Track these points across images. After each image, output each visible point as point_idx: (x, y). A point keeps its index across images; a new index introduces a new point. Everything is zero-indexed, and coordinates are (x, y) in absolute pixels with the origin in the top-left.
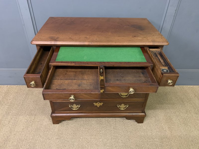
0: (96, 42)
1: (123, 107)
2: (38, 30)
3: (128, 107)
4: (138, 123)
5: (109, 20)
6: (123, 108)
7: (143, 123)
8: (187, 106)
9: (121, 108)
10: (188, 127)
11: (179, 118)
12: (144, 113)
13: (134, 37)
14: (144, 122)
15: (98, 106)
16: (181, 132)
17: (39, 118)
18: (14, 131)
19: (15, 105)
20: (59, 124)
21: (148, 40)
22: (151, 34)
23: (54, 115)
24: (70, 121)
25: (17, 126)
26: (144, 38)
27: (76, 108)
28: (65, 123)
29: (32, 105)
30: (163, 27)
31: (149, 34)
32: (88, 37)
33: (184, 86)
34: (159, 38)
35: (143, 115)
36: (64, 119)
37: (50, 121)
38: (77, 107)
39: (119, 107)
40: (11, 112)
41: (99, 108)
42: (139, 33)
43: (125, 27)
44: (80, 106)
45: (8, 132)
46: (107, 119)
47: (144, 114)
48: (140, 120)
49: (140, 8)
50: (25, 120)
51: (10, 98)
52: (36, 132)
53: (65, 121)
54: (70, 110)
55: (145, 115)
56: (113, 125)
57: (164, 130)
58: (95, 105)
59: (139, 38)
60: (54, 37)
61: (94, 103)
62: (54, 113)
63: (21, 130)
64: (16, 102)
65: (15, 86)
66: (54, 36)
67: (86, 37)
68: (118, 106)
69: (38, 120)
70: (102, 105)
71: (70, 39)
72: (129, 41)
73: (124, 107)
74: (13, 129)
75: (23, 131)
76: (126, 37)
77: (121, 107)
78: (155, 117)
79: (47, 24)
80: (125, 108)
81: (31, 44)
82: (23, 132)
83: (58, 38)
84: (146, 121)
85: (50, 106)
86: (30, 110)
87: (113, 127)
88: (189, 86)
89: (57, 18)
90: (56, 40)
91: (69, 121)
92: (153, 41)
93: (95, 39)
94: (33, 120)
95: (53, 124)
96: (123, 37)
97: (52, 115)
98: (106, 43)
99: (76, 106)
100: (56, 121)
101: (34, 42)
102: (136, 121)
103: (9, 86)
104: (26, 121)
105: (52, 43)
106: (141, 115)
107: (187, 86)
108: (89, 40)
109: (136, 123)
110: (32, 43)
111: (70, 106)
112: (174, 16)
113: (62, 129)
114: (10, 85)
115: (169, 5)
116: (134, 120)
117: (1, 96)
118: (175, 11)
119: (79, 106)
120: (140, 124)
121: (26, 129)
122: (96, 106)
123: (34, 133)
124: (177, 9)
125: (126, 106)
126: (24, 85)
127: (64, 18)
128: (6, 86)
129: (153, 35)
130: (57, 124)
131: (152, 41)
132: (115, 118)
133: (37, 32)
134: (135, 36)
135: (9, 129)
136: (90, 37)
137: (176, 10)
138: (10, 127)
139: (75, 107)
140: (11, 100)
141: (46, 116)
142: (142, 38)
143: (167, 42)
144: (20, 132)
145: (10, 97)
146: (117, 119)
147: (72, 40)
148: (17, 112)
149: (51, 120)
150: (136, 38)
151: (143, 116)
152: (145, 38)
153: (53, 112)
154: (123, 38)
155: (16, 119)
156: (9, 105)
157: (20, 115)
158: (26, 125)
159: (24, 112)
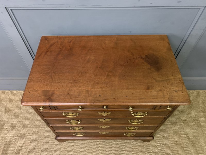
0: (100, 102)
4: (145, 142)
7: (150, 142)
8: (199, 120)
10: (196, 147)
11: (189, 135)
12: (152, 136)
13: (147, 91)
15: (104, 134)
17: (44, 135)
18: (22, 150)
19: (19, 117)
22: (169, 81)
23: (59, 139)
25: (23, 144)
26: (160, 92)
30: (187, 41)
31: (166, 80)
34: (179, 91)
35: (151, 139)
40: (16, 127)
45: (16, 151)
51: (13, 109)
52: (43, 152)
55: (153, 139)
56: (119, 144)
57: (171, 150)
59: (154, 93)
62: (59, 137)
63: (28, 149)
64: (20, 114)
65: (16, 92)
66: (49, 89)
67: (87, 90)
69: (44, 137)
70: (107, 133)
71: (68, 96)
72: (141, 99)
74: (20, 148)
75: (30, 150)
76: (137, 91)
83: (53, 93)
86: (34, 124)
87: (119, 147)
89: (52, 38)
90: (50, 98)
93: (98, 95)
94: (39, 137)
95: (59, 142)
96: (134, 88)
97: (57, 138)
103: (10, 92)
106: (149, 139)
108: (91, 98)
112: (204, 30)
113: (68, 149)
116: (141, 141)
117: (4, 106)
119: (84, 135)
121: (33, 148)
122: (102, 134)
123: (41, 153)
128: (7, 92)
129: (172, 85)
134: (148, 88)
135: (17, 148)
136: (93, 89)
138: (18, 145)
140: (14, 111)
142: (157, 91)
144: (28, 152)
147: (71, 98)
150: (149, 92)
154: (133, 91)
155: (22, 136)
156: (13, 117)
157: (26, 131)
158: (32, 144)
159: (29, 127)
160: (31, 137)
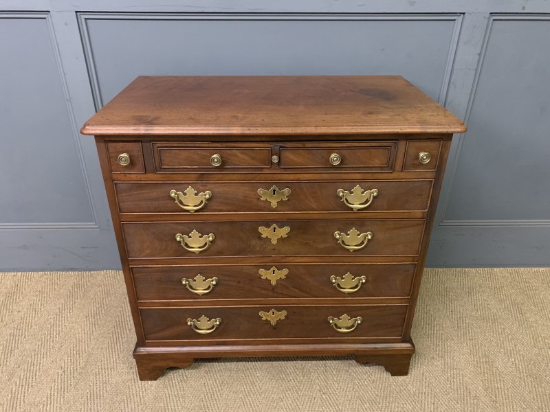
0: (263, 125)
1: (346, 325)
2: (105, 103)
3: (359, 322)
4: (392, 375)
5: (299, 80)
6: (348, 328)
7: (409, 376)
8: (534, 325)
9: (340, 328)
10: (543, 385)
11: (515, 359)
12: (409, 341)
13: (369, 115)
14: (410, 371)
15: (273, 323)
16: (524, 402)
17: (99, 364)
18: (24, 401)
19: (32, 326)
20: (157, 381)
21: (407, 120)
22: (415, 107)
23: (144, 350)
24: (190, 371)
25: (32, 386)
26: (397, 116)
27: (208, 329)
28: (174, 377)
29: (81, 326)
31: (408, 107)
32: (240, 115)
33: (522, 269)
34: (438, 115)
35: (407, 349)
36: (172, 365)
37: (132, 372)
38: (209, 324)
39: (336, 325)
40: (18, 348)
41: (275, 328)
42: (382, 107)
43: (344, 93)
44: (220, 323)
46: (299, 364)
47: (407, 345)
48: (398, 365)
49: (383, 50)
50: (59, 369)
51: (20, 308)
52: (89, 405)
53: (175, 371)
54: (192, 335)
55: (413, 350)
56: (317, 381)
57: (473, 394)
58: (264, 318)
59: (382, 117)
60: (146, 116)
61: (261, 313)
62: (144, 345)
63: (45, 399)
64: (36, 319)
65: (36, 275)
66: (147, 114)
67: (234, 116)
68: (331, 321)
69: (97, 370)
70: (283, 318)
71: (191, 120)
72: (356, 122)
73: (350, 323)
74: (19, 395)
75: (49, 402)
76: (346, 116)
77: (340, 323)
78: (442, 357)
79: (129, 89)
80: (353, 326)
81: (82, 133)
82: (49, 406)
83: (156, 118)
84: (416, 370)
85: (134, 330)
86: (74, 340)
87: (318, 388)
88: (534, 269)
89: (159, 77)
90: (150, 123)
91: (187, 372)
92: (423, 122)
93: (259, 120)
94: (83, 369)
95: (141, 380)
96: (338, 114)
97: (138, 350)
98: (291, 128)
99: (208, 321)
100: (151, 369)
101: (89, 130)
102: (387, 370)
103: (20, 274)
104: (60, 372)
105: (139, 130)
106: (401, 350)
107: (529, 269)
108: (242, 123)
109: (386, 376)
110: (85, 132)
111: (189, 323)
112: (476, 70)
113: (167, 395)
114: (24, 271)
115: (461, 40)
116: (380, 367)
118: (478, 57)
119: (218, 323)
120: (399, 377)
121: (59, 396)
122: (267, 322)
123: (83, 409)
124: (481, 51)
125: (356, 320)
126: (63, 271)
127: (176, 77)
128: (13, 274)
129: (422, 111)
130: (151, 379)
131: (419, 123)
132: (324, 362)
133: (102, 106)
134: (370, 113)
135: (10, 396)
136: (247, 115)
137: (480, 54)
138: (13, 390)
139: (205, 326)
140: (21, 314)
141: (121, 355)
142: (391, 116)
143: (463, 124)
144: (41, 406)
145: (21, 303)
146: (329, 363)
147: (196, 122)
148: (37, 346)
149: (135, 369)
150: (374, 117)
151: (408, 352)
152: (399, 115)
153: (141, 343)
154: (337, 116)
155: (32, 368)
156: (16, 326)
157: (45, 356)
158: (59, 385)
159: (57, 346)
160: (60, 370)
